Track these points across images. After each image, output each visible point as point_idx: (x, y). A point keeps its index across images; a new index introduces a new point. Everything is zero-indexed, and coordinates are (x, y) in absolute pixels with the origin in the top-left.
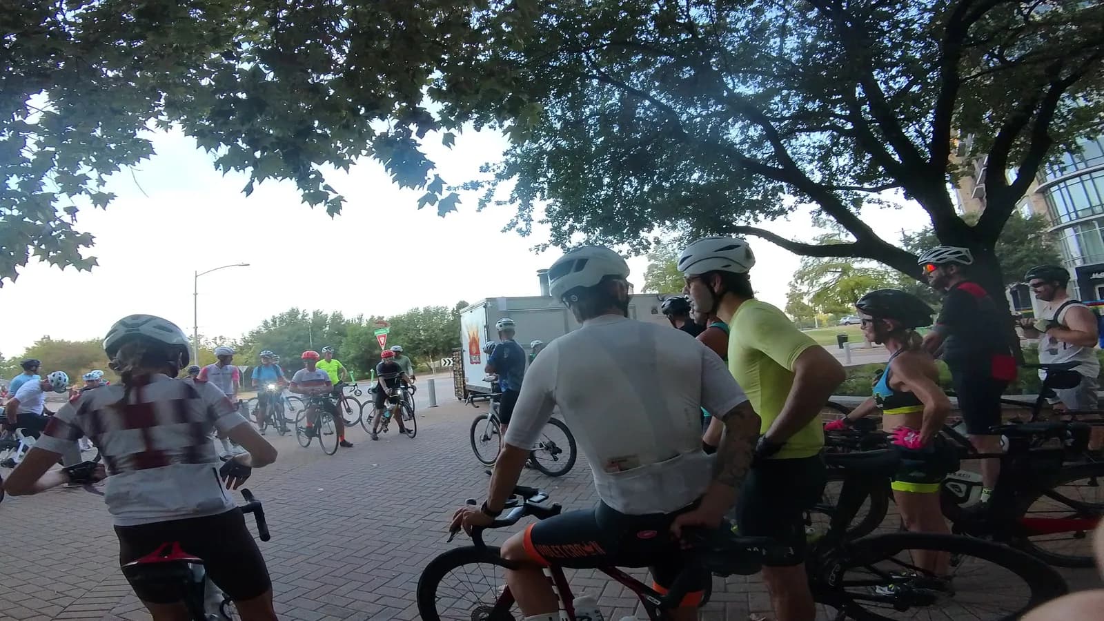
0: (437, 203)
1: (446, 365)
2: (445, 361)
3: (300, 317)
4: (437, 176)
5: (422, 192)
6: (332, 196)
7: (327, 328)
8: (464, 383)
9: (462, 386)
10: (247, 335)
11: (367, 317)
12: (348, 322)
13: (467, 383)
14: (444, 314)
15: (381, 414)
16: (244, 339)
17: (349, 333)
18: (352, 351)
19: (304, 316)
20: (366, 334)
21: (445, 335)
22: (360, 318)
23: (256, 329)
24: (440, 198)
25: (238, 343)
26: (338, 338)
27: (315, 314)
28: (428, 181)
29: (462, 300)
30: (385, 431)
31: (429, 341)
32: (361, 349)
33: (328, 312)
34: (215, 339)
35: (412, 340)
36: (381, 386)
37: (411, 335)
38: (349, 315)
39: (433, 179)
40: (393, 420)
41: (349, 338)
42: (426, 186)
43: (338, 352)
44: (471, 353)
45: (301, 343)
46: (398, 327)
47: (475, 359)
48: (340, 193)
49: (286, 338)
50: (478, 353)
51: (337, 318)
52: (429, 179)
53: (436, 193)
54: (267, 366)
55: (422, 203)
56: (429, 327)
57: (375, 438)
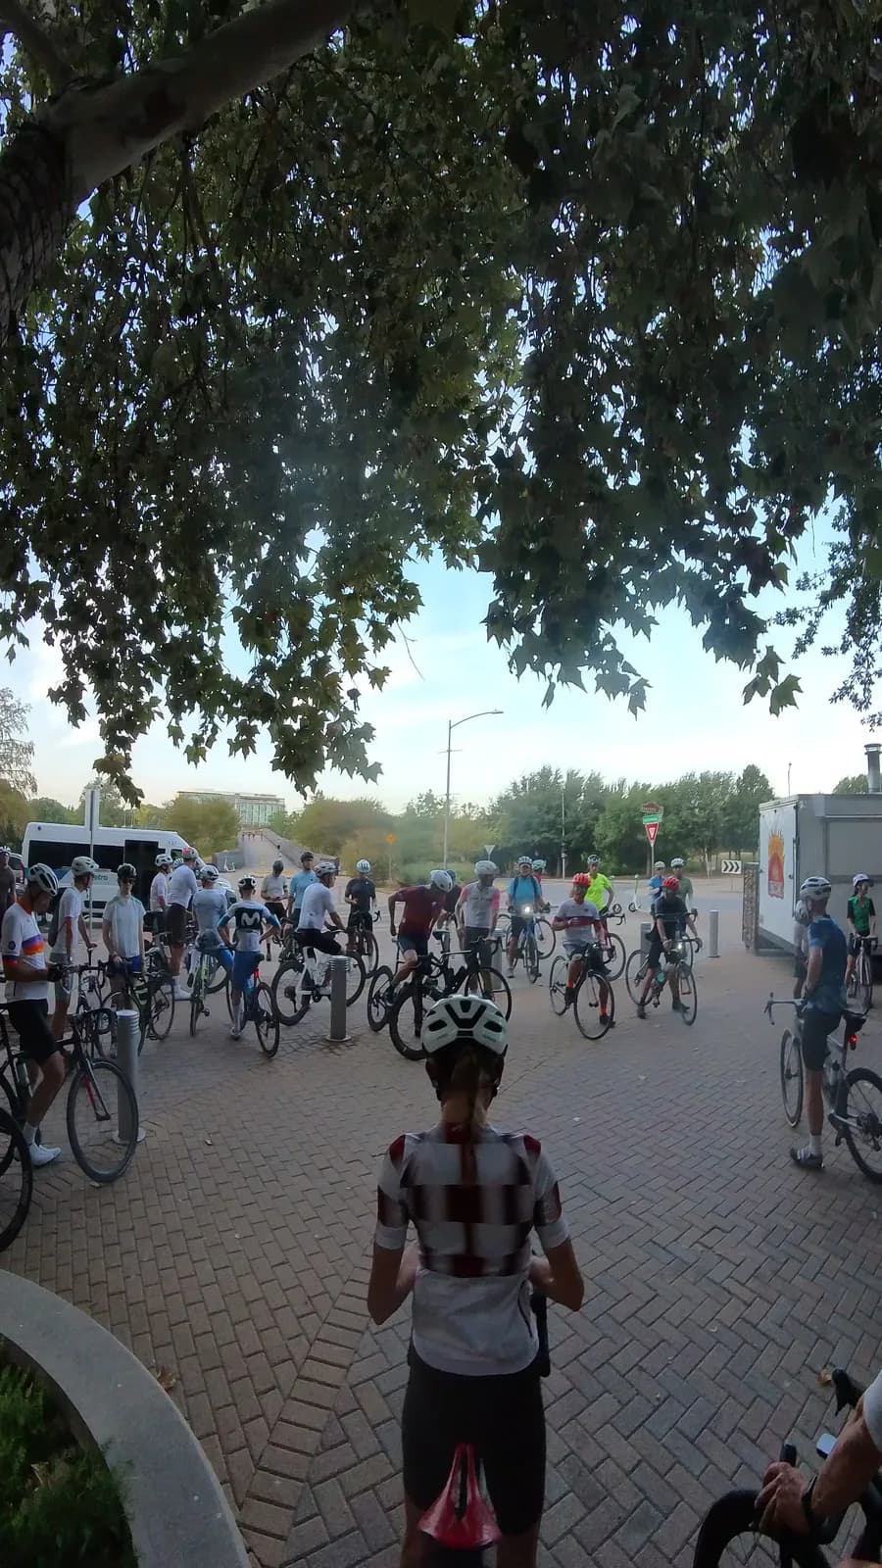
0: (770, 692)
1: (727, 872)
2: (726, 863)
3: (552, 778)
4: (770, 649)
5: (749, 675)
6: (633, 680)
7: (582, 797)
8: (757, 924)
9: (754, 927)
10: (495, 800)
11: (630, 784)
12: (607, 789)
13: (760, 925)
14: (726, 784)
15: (654, 975)
16: (494, 809)
17: (607, 805)
18: (610, 834)
19: (556, 778)
20: (628, 810)
21: (727, 818)
22: (622, 784)
23: (504, 793)
24: (773, 684)
25: (487, 814)
26: (593, 813)
27: (570, 775)
28: (757, 655)
29: (751, 764)
30: (656, 1005)
31: (706, 825)
32: (620, 831)
33: (585, 773)
34: (464, 806)
35: (684, 824)
36: (657, 930)
37: (685, 814)
38: (609, 781)
39: (764, 652)
40: (667, 987)
41: (608, 814)
42: (755, 666)
43: (594, 834)
44: (771, 877)
45: (552, 816)
46: (668, 799)
47: (776, 889)
48: (643, 676)
49: (536, 808)
50: (782, 879)
51: (595, 781)
52: (758, 652)
53: (769, 678)
54: (524, 878)
55: (749, 692)
56: (707, 805)
57: (642, 1016)
